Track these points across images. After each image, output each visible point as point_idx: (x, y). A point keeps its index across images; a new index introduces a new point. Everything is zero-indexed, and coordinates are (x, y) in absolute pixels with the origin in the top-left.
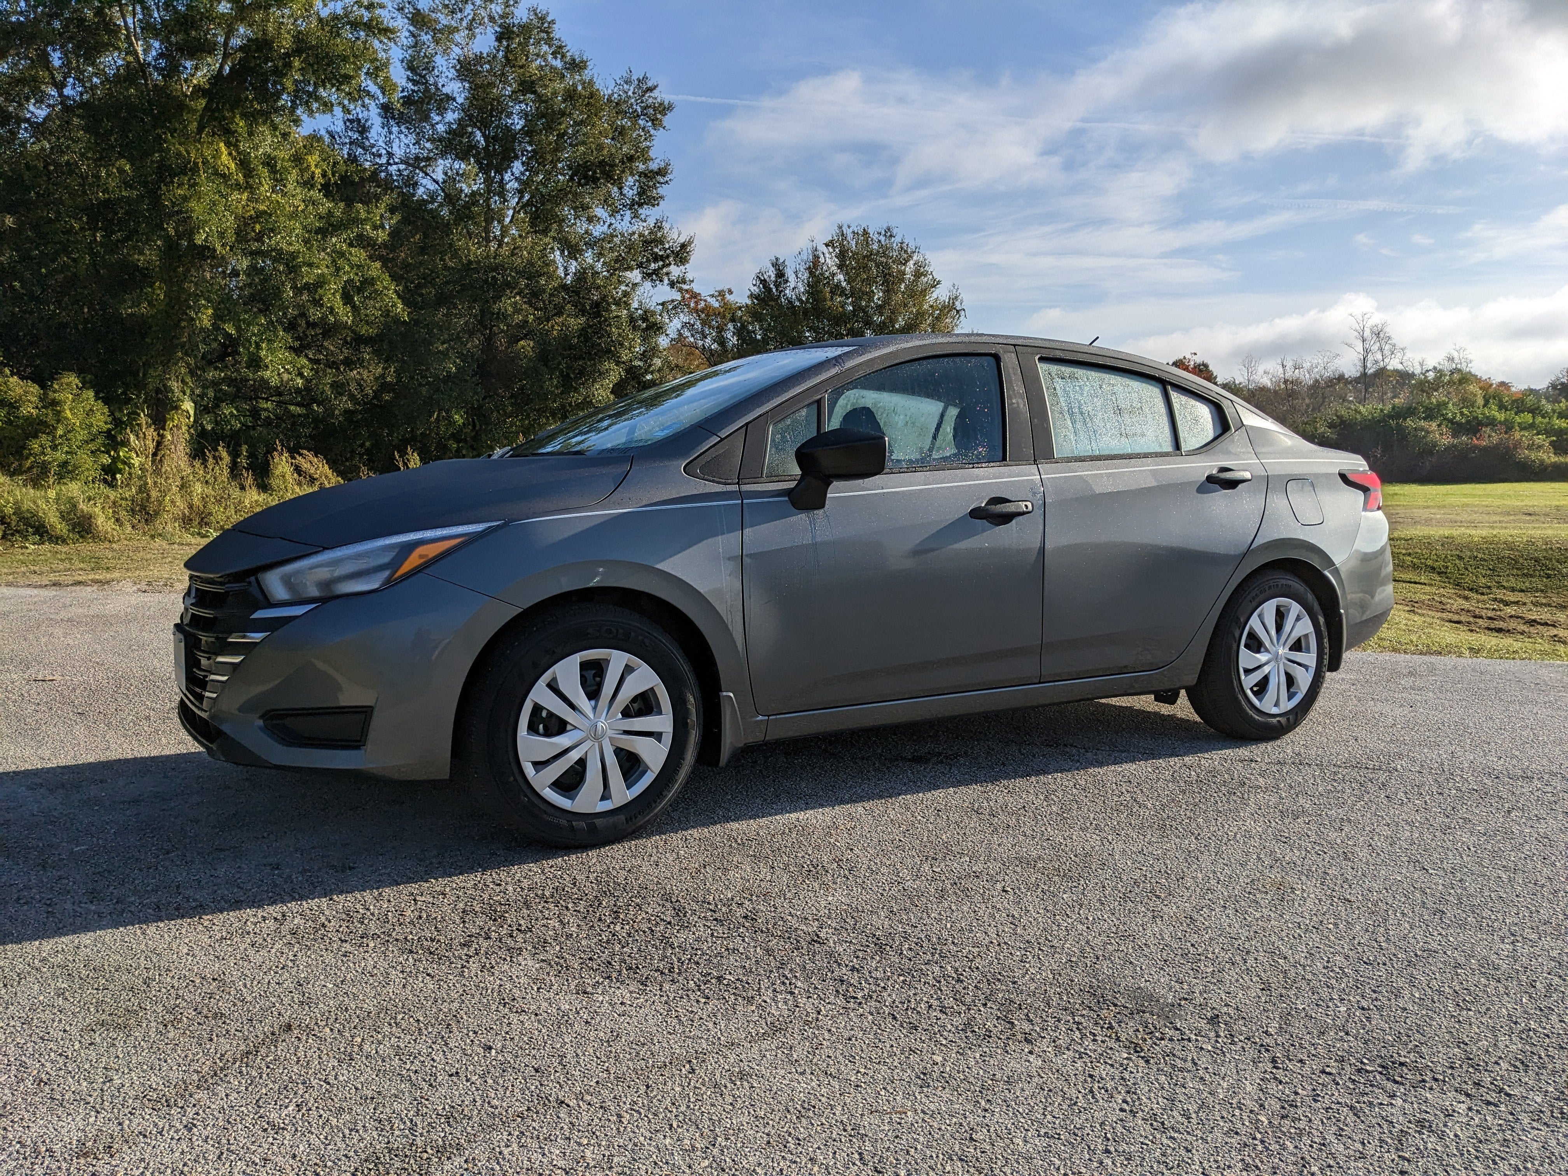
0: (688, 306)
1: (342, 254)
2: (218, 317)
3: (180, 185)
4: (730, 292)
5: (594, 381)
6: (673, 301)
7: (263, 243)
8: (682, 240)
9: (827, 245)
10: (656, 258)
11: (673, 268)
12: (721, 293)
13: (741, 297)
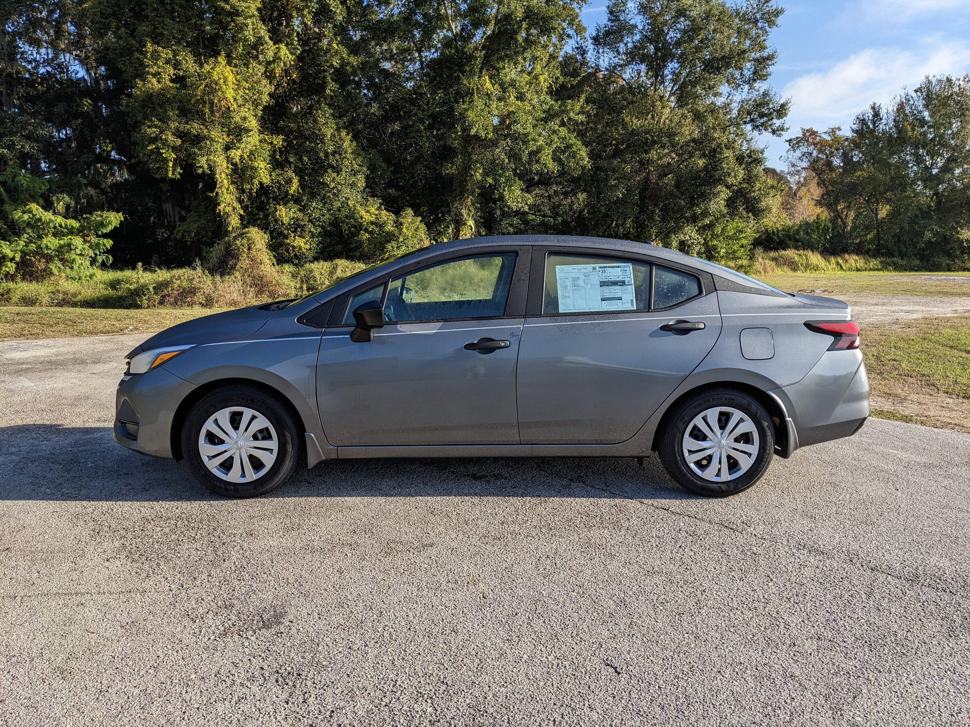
0: (808, 141)
1: (554, 132)
2: (486, 174)
3: (464, 102)
4: (839, 129)
5: (710, 200)
6: (797, 138)
7: (511, 129)
8: (782, 102)
9: (916, 91)
10: (762, 115)
11: (775, 121)
12: (833, 131)
13: (847, 132)
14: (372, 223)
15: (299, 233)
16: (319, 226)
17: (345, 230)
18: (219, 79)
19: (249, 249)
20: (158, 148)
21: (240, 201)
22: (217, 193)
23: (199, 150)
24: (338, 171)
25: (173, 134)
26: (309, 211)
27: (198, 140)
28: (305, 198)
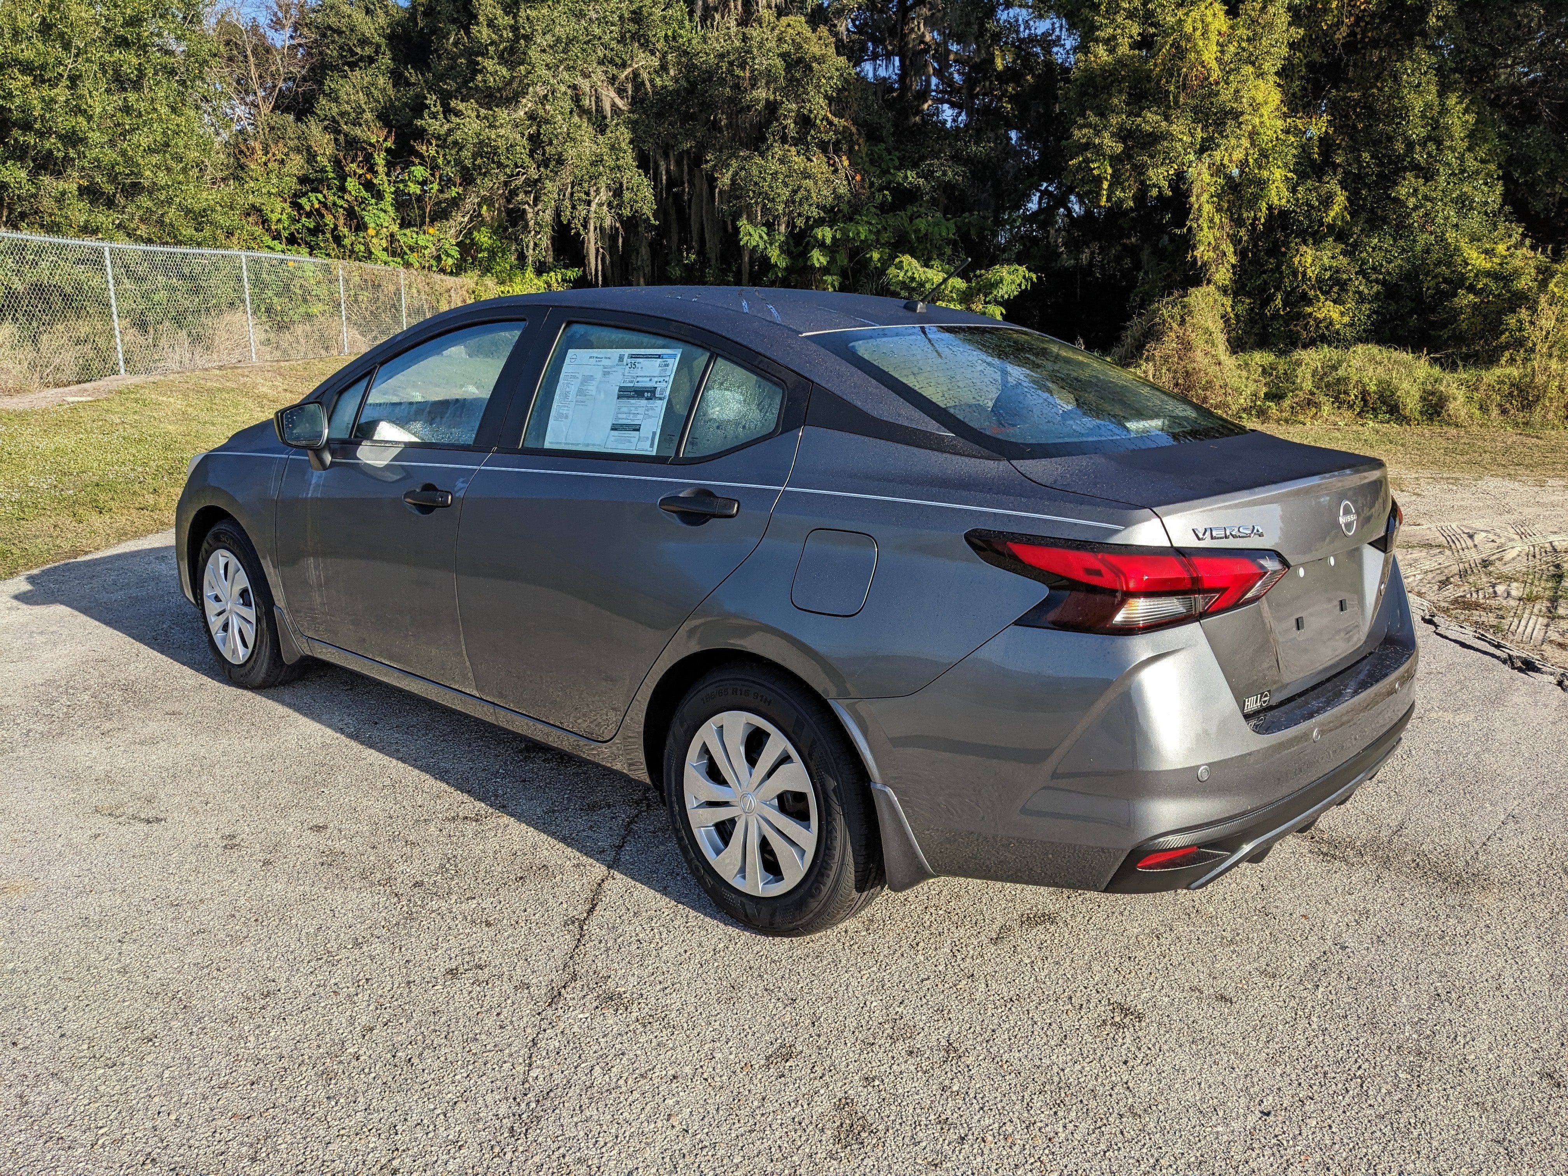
14: (1488, 274)
15: (1335, 296)
16: (1377, 281)
17: (1428, 289)
18: (1195, 29)
19: (1183, 322)
20: (1087, 161)
21: (1235, 240)
22: (1190, 229)
23: (1152, 157)
24: (1427, 174)
25: (1113, 135)
26: (1364, 255)
27: (1151, 140)
28: (1356, 230)
